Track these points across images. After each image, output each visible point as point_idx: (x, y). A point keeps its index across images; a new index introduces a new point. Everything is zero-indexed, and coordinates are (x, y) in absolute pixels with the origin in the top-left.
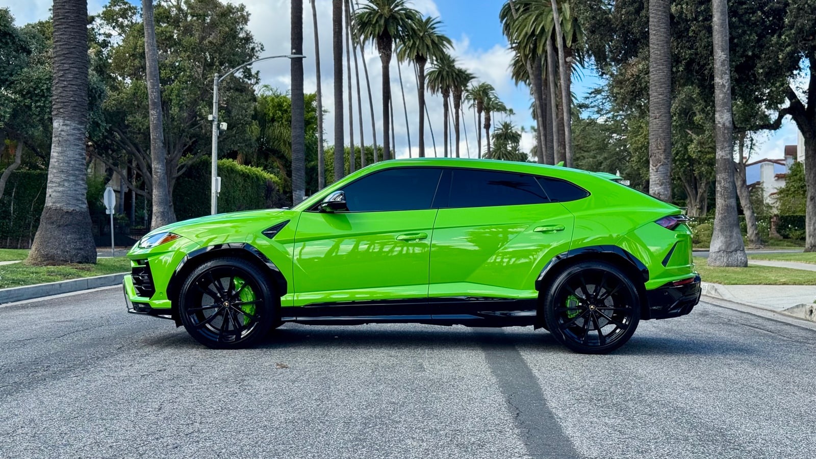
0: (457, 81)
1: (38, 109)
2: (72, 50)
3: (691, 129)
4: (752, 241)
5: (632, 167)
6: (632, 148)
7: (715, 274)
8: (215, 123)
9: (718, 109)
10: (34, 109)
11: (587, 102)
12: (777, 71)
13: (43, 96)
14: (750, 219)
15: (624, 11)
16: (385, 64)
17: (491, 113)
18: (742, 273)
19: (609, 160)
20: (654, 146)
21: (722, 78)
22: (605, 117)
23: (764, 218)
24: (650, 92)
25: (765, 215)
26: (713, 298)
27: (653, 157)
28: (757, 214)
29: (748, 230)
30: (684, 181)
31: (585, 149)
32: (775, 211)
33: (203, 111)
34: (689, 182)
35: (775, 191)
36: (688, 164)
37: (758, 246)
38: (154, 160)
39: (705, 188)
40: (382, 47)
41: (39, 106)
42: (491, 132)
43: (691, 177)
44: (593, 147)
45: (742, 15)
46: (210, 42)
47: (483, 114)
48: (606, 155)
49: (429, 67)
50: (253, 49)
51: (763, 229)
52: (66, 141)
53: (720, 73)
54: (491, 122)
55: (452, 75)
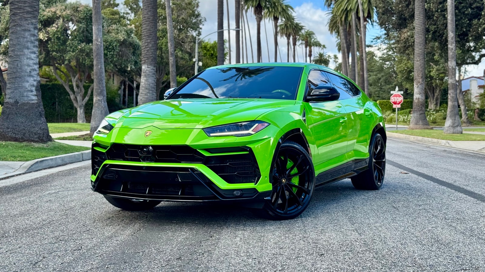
0: (295, 30)
1: (111, 55)
2: (152, 33)
3: (432, 62)
4: (464, 122)
5: (398, 81)
6: (398, 71)
7: (448, 137)
8: (197, 62)
9: (449, 59)
10: (109, 55)
11: (372, 44)
12: (479, 37)
13: (113, 49)
14: (464, 110)
15: (400, 6)
16: (258, 23)
17: (312, 48)
18: (460, 136)
19: (385, 77)
20: (416, 75)
21: (452, 45)
22: (382, 52)
23: (471, 110)
24: (415, 48)
25: (472, 108)
26: (447, 147)
27: (416, 80)
28: (468, 108)
29: (463, 116)
30: (427, 89)
31: (370, 71)
32: (478, 106)
33: (178, 54)
34: (430, 90)
35: (478, 95)
36: (429, 79)
37: (468, 125)
38: (172, 81)
39: (439, 93)
40: (257, 13)
41: (111, 54)
42: (312, 58)
43: (431, 86)
44: (376, 70)
45: (461, 9)
46: (183, 18)
47: (308, 48)
48: (383, 74)
49: (280, 22)
50: (201, 20)
51: (471, 116)
52: (149, 75)
53: (451, 43)
54: (312, 53)
55: (293, 27)
